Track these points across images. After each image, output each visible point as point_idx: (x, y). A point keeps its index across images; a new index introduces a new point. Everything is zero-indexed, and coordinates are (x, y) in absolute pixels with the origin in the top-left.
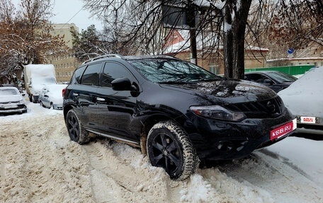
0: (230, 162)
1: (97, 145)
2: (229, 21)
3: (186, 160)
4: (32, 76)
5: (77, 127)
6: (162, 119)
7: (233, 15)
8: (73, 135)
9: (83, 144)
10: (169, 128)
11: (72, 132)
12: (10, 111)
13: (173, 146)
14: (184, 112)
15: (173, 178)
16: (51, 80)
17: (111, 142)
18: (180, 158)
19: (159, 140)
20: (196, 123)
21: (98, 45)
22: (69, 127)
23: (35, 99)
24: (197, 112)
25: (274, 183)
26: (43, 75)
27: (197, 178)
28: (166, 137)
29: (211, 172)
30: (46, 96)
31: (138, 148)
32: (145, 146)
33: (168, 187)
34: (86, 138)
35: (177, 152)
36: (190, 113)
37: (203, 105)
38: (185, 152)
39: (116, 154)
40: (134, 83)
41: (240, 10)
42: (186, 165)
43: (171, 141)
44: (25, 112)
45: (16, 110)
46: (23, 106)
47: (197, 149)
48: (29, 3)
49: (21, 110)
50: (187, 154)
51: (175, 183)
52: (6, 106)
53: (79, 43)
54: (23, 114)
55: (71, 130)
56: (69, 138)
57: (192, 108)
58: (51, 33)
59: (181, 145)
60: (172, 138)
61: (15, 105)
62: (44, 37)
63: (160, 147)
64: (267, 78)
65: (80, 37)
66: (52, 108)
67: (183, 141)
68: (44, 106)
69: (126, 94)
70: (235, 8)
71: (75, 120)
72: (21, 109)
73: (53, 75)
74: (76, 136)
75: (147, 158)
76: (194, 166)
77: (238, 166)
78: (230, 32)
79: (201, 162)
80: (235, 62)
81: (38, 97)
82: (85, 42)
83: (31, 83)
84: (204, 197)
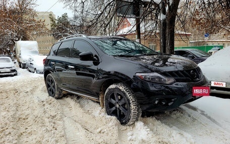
0: (163, 113)
1: (68, 100)
2: (164, 13)
3: (132, 111)
4: (21, 49)
5: (54, 87)
6: (116, 82)
7: (167, 8)
8: (51, 92)
9: (58, 98)
10: (121, 88)
11: (50, 90)
12: (5, 74)
13: (123, 101)
14: (132, 77)
15: (122, 124)
16: (35, 52)
17: (78, 97)
18: (128, 110)
19: (113, 97)
20: (140, 85)
21: (69, 28)
22: (48, 86)
23: (23, 66)
24: (140, 77)
25: (194, 128)
26: (29, 48)
27: (139, 124)
28: (118, 95)
29: (150, 120)
30: (31, 64)
31: (99, 103)
32: (102, 101)
33: (119, 130)
34: (60, 94)
35: (126, 105)
36: (136, 78)
37: (145, 72)
38: (132, 105)
39: (82, 106)
40: (96, 56)
41: (172, 5)
42: (132, 115)
43: (122, 97)
44: (15, 75)
45: (9, 74)
46: (14, 71)
47: (140, 104)
50: (132, 107)
51: (124, 127)
52: (2, 71)
53: (55, 26)
54: (15, 77)
55: (49, 89)
56: (48, 94)
57: (137, 74)
58: (36, 18)
59: (128, 100)
61: (8, 70)
62: (30, 21)
63: (113, 101)
64: (190, 54)
65: (56, 22)
66: (36, 72)
67: (131, 98)
68: (30, 71)
69: (89, 63)
70: (169, 3)
71: (52, 82)
72: (13, 73)
73: (36, 49)
74: (53, 93)
75: (104, 109)
76: (138, 115)
77: (169, 116)
78: (164, 20)
79: (143, 113)
80: (168, 42)
81: (25, 64)
82: (60, 25)
83: (20, 54)
84: (145, 138)
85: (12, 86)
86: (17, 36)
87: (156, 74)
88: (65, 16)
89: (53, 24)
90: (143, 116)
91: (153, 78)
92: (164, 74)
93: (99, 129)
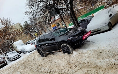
1: (49, 55)
2: (69, 11)
3: (70, 49)
4: (16, 45)
5: (43, 53)
6: (63, 43)
7: (69, 9)
8: (42, 56)
9: (46, 56)
10: (65, 44)
11: (42, 55)
12: (16, 58)
13: (67, 48)
14: (66, 40)
15: (70, 54)
16: (22, 45)
17: (52, 53)
18: (69, 49)
19: (64, 48)
20: (70, 42)
21: (31, 27)
22: (40, 54)
24: (69, 39)
26: (19, 44)
27: (74, 52)
28: (65, 47)
29: (76, 50)
30: (24, 50)
31: (60, 52)
32: (61, 50)
33: (69, 56)
34: (46, 55)
35: (68, 49)
36: (68, 40)
37: (70, 37)
39: (55, 55)
40: (54, 38)
41: (70, 7)
42: (71, 50)
43: (66, 47)
44: (20, 57)
45: (18, 58)
46: (19, 55)
47: (72, 46)
48: (4, 23)
49: (19, 57)
50: (70, 48)
51: (70, 55)
52: (15, 57)
55: (41, 55)
56: (41, 57)
57: (68, 39)
59: (68, 47)
60: (66, 46)
61: (17, 56)
62: (13, 32)
63: (64, 49)
64: (86, 20)
65: (23, 27)
67: (68, 46)
68: (24, 53)
69: (53, 41)
70: (69, 7)
71: (41, 52)
73: (22, 43)
74: (43, 55)
75: (63, 53)
76: (72, 50)
77: (82, 47)
78: (70, 13)
79: (73, 49)
80: (75, 20)
81: (21, 51)
82: (25, 28)
83: (17, 48)
84: (76, 54)
85: (23, 61)
86: (10, 41)
87: (72, 37)
88: (26, 23)
89: (22, 29)
90: (74, 50)
91: (72, 39)
92: (75, 36)
93: (64, 58)
